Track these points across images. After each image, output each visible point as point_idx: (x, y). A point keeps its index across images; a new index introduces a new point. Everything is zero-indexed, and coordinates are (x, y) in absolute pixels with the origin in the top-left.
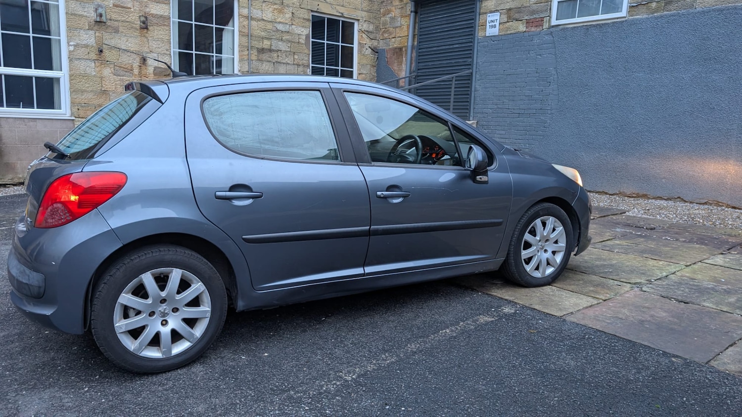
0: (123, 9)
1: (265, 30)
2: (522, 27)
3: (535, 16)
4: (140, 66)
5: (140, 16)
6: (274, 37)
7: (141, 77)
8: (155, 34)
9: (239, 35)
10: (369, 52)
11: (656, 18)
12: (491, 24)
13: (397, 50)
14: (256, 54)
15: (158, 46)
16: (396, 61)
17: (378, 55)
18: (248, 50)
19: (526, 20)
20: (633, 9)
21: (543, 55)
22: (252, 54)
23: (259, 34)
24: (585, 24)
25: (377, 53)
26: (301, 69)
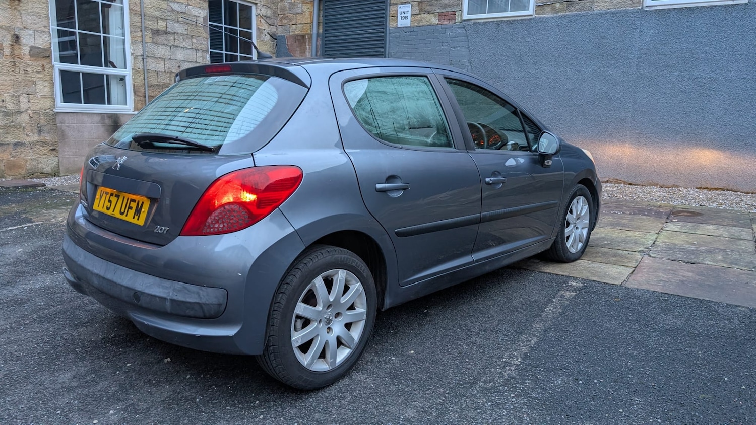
1: (159, 9)
2: (434, 20)
3: (447, 10)
4: (12, 45)
6: (169, 18)
7: (13, 58)
8: (29, 7)
9: (130, 13)
10: (268, 39)
11: (560, 17)
12: (402, 15)
13: (300, 38)
14: (150, 35)
15: (33, 21)
16: (298, 49)
17: (277, 42)
18: (141, 31)
19: (438, 13)
20: (540, 8)
21: (457, 47)
22: (146, 35)
23: (153, 14)
24: (495, 20)
25: (276, 39)
26: (200, 54)
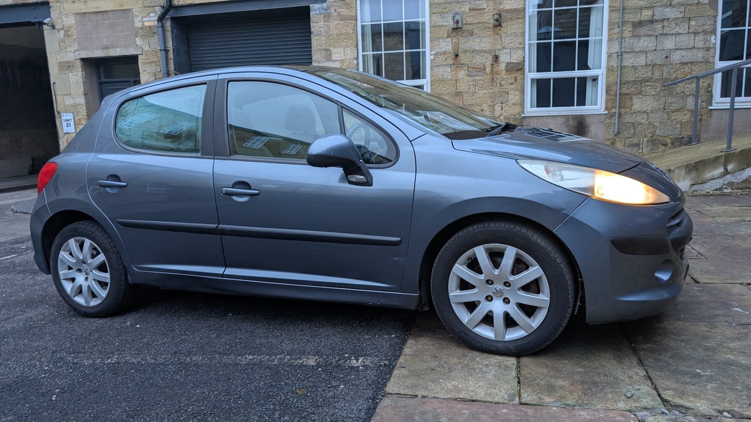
0: (477, 12)
4: (492, 65)
5: (494, 15)
6: (658, 4)
7: (493, 75)
8: (508, 30)
9: (609, 10)
14: (631, 29)
15: (510, 41)
18: (619, 27)
22: (625, 30)
23: (636, 5)
26: (700, 37)
